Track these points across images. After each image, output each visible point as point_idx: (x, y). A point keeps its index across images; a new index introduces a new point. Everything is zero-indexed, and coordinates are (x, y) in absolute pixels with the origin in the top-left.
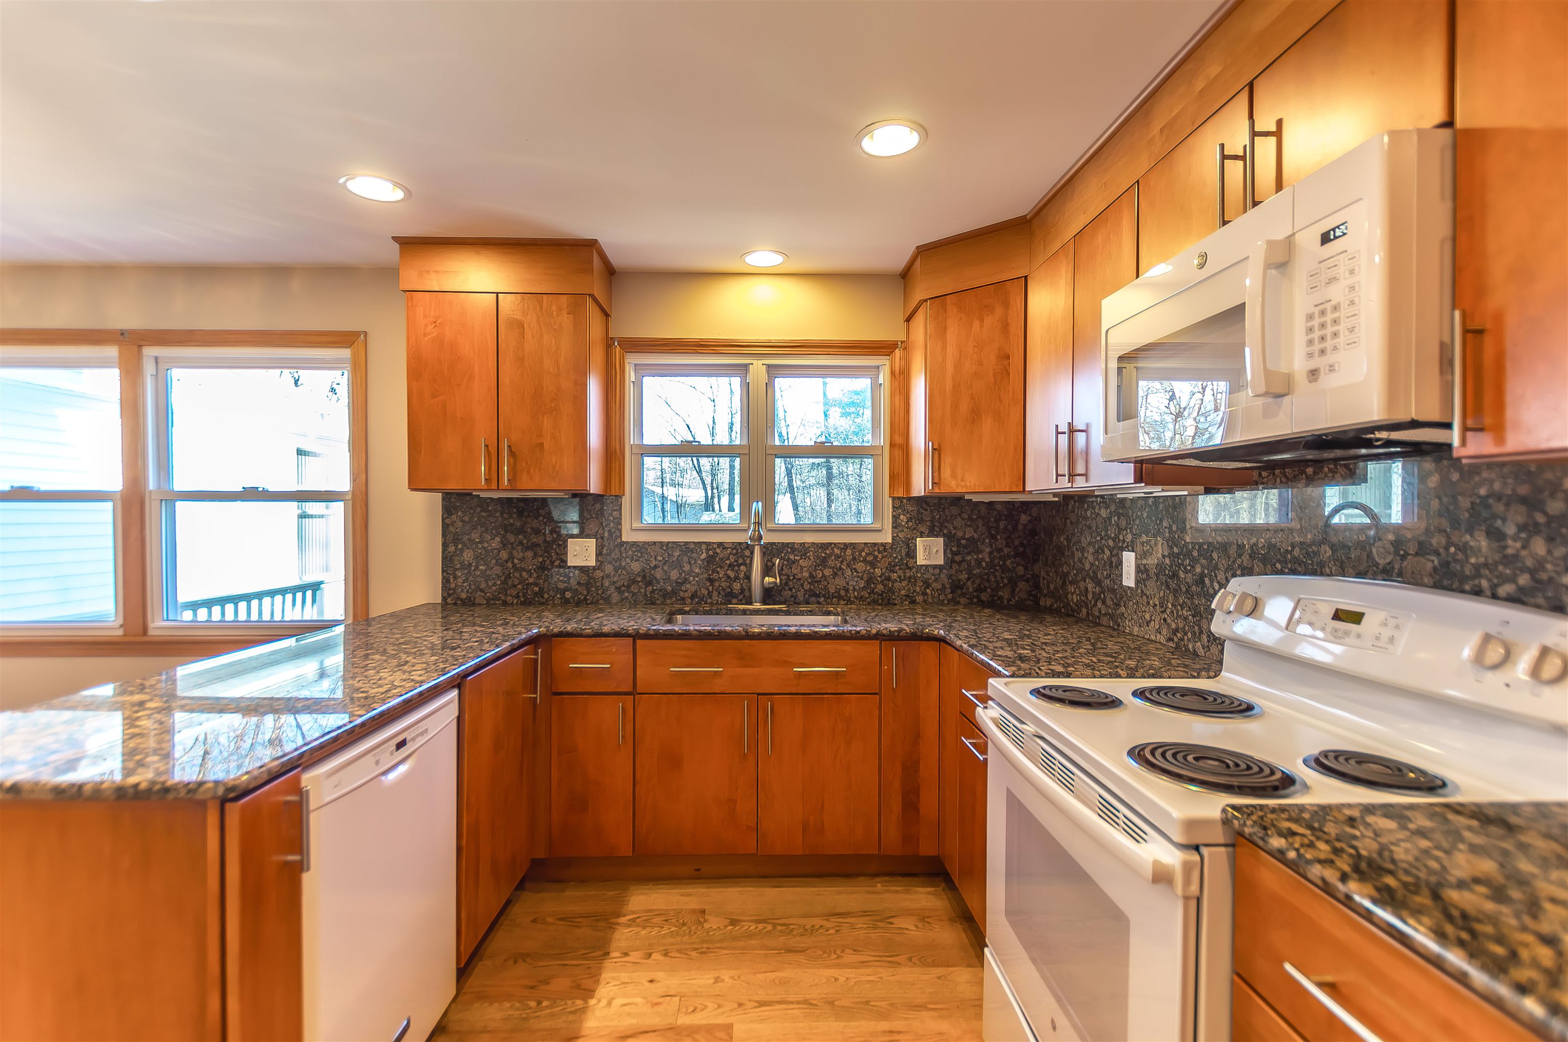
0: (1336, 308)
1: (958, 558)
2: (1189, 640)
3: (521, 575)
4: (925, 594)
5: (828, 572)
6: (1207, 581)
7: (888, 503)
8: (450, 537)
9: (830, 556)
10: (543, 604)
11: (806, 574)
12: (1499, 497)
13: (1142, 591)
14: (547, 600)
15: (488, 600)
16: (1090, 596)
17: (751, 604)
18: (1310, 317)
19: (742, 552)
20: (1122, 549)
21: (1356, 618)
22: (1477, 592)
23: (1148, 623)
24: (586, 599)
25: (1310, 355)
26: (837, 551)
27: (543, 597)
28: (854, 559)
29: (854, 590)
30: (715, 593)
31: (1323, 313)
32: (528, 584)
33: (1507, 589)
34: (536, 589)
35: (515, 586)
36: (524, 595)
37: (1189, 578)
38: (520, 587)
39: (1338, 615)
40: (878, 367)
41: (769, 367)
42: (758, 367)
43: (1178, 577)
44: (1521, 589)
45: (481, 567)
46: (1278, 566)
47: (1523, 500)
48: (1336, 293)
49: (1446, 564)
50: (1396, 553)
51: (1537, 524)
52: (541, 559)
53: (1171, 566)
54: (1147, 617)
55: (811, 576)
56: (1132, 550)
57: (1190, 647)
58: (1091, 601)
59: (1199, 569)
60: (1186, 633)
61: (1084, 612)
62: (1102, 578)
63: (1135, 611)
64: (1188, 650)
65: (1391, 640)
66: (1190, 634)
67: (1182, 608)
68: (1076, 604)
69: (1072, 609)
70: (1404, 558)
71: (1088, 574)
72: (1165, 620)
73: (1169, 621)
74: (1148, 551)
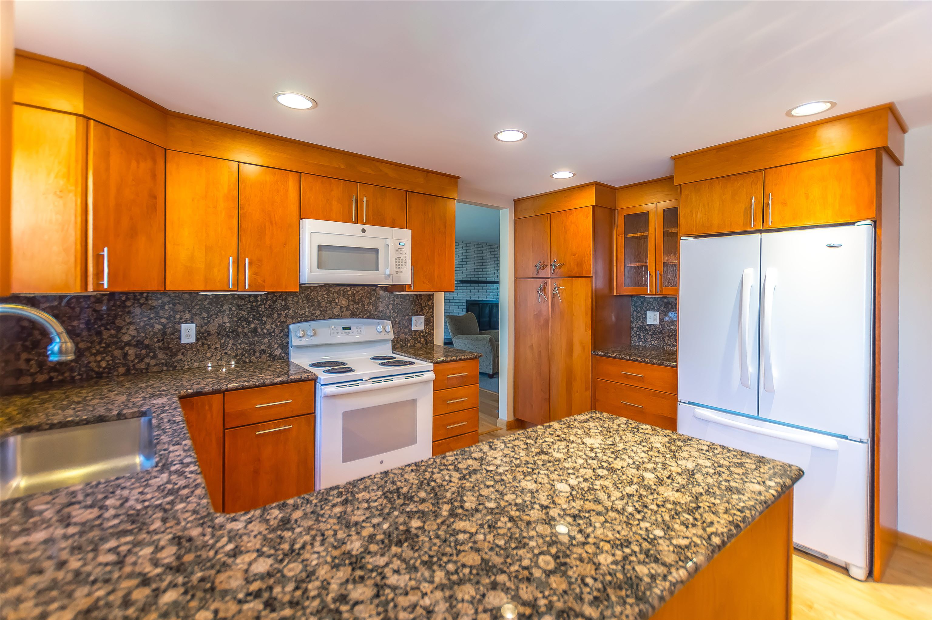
2: (246, 358)
6: (259, 330)
13: (203, 343)
18: (396, 259)
20: (179, 324)
21: (349, 328)
22: (360, 318)
23: (209, 359)
25: (396, 268)
31: (399, 260)
33: (366, 316)
37: (246, 330)
39: (344, 328)
43: (238, 331)
44: (368, 316)
46: (299, 319)
48: (402, 257)
49: (352, 313)
54: (209, 355)
56: (192, 322)
57: (247, 360)
58: (133, 361)
59: (253, 326)
60: (243, 355)
61: (122, 370)
62: (151, 343)
63: (195, 355)
64: (245, 362)
65: (361, 331)
66: (247, 355)
67: (240, 344)
68: (104, 368)
69: (97, 373)
70: (342, 312)
71: (128, 344)
72: (226, 353)
73: (230, 353)
74: (209, 322)
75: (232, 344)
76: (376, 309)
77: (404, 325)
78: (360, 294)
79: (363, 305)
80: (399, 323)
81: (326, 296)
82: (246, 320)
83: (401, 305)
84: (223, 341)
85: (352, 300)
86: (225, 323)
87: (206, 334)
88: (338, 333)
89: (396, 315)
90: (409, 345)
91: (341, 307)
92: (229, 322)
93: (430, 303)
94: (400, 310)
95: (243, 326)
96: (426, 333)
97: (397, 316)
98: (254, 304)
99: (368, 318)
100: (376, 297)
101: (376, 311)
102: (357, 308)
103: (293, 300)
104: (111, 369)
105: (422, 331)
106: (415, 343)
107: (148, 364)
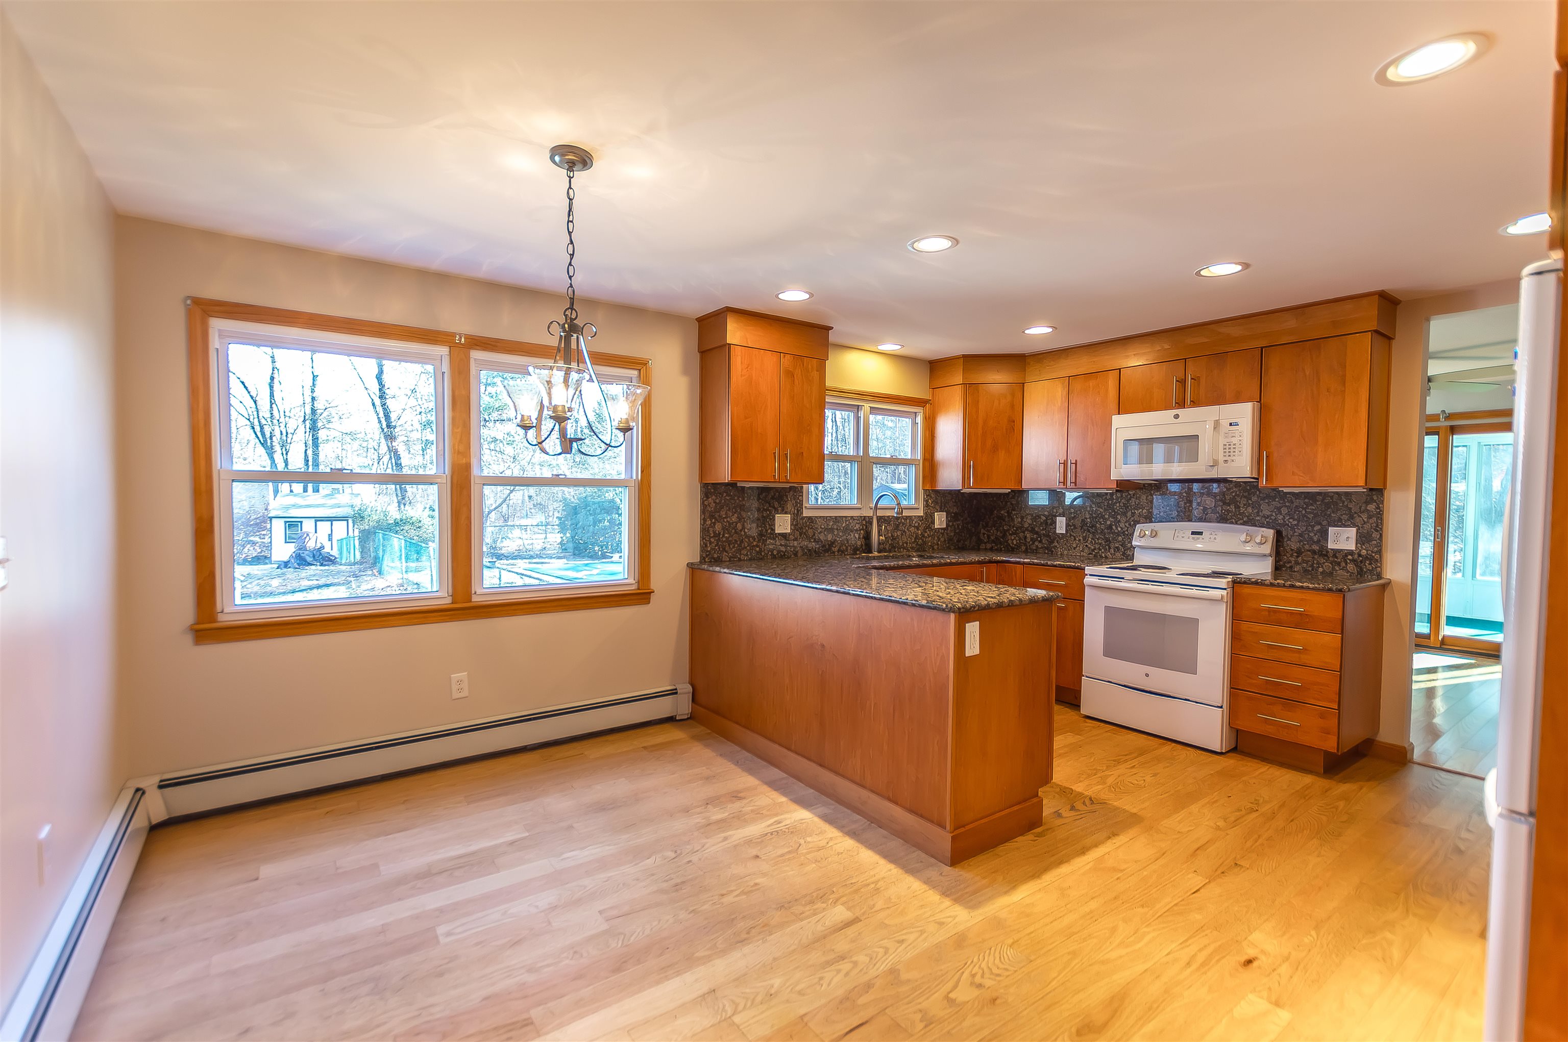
0: (1234, 445)
1: (951, 524)
2: (1102, 552)
3: (749, 540)
4: (938, 544)
5: (899, 533)
6: (1114, 527)
7: (922, 492)
8: (707, 514)
9: (900, 523)
10: (761, 559)
11: (890, 535)
12: (1238, 496)
13: (1070, 534)
14: (764, 556)
15: (730, 558)
16: (1028, 540)
17: (872, 553)
19: (867, 521)
20: (1056, 516)
21: (1200, 533)
22: (1232, 523)
23: (1075, 548)
24: (785, 555)
25: (1225, 456)
26: (903, 521)
27: (761, 554)
28: (910, 525)
29: (910, 543)
30: (849, 548)
31: (1230, 445)
32: (753, 546)
33: (1241, 521)
34: (758, 549)
35: (746, 548)
36: (751, 554)
37: (1103, 527)
38: (748, 548)
39: (1193, 533)
40: (916, 413)
41: (871, 407)
42: (867, 406)
43: (1096, 527)
44: (1244, 522)
45: (726, 535)
47: (1245, 497)
48: (1234, 440)
49: (1221, 516)
50: (1204, 513)
51: (1249, 504)
52: (760, 529)
53: (1091, 522)
54: (1074, 546)
55: (892, 536)
56: (1064, 516)
57: (1103, 555)
58: (1029, 543)
59: (1108, 523)
60: (1100, 550)
61: (1023, 548)
62: (1039, 530)
63: (1065, 544)
64: (1101, 557)
65: (1215, 539)
66: (1103, 550)
67: (1098, 539)
68: (1015, 545)
69: (1012, 547)
70: (1206, 514)
71: (1027, 529)
72: (1086, 546)
73: (1089, 546)
74: (1075, 516)
75: (1092, 539)
76: (1258, 512)
77: (1311, 538)
78: (1233, 492)
79: (1237, 507)
80: (1300, 535)
81: (1185, 494)
82: (1103, 517)
83: (1305, 509)
84: (1084, 535)
85: (1221, 500)
86: (1086, 518)
87: (1072, 527)
88: (1183, 537)
89: (1296, 522)
90: (1321, 570)
91: (1205, 509)
92: (1090, 518)
93: (1371, 507)
94: (1304, 516)
95: (1100, 523)
96: (1360, 555)
97: (1297, 525)
98: (1110, 502)
99: (1244, 524)
100: (1258, 497)
101: (1258, 516)
102: (1228, 511)
103: (1146, 499)
104: (1018, 546)
105: (1351, 553)
106: (1333, 569)
107: (1037, 546)
